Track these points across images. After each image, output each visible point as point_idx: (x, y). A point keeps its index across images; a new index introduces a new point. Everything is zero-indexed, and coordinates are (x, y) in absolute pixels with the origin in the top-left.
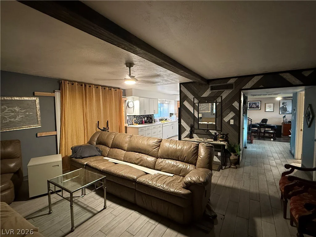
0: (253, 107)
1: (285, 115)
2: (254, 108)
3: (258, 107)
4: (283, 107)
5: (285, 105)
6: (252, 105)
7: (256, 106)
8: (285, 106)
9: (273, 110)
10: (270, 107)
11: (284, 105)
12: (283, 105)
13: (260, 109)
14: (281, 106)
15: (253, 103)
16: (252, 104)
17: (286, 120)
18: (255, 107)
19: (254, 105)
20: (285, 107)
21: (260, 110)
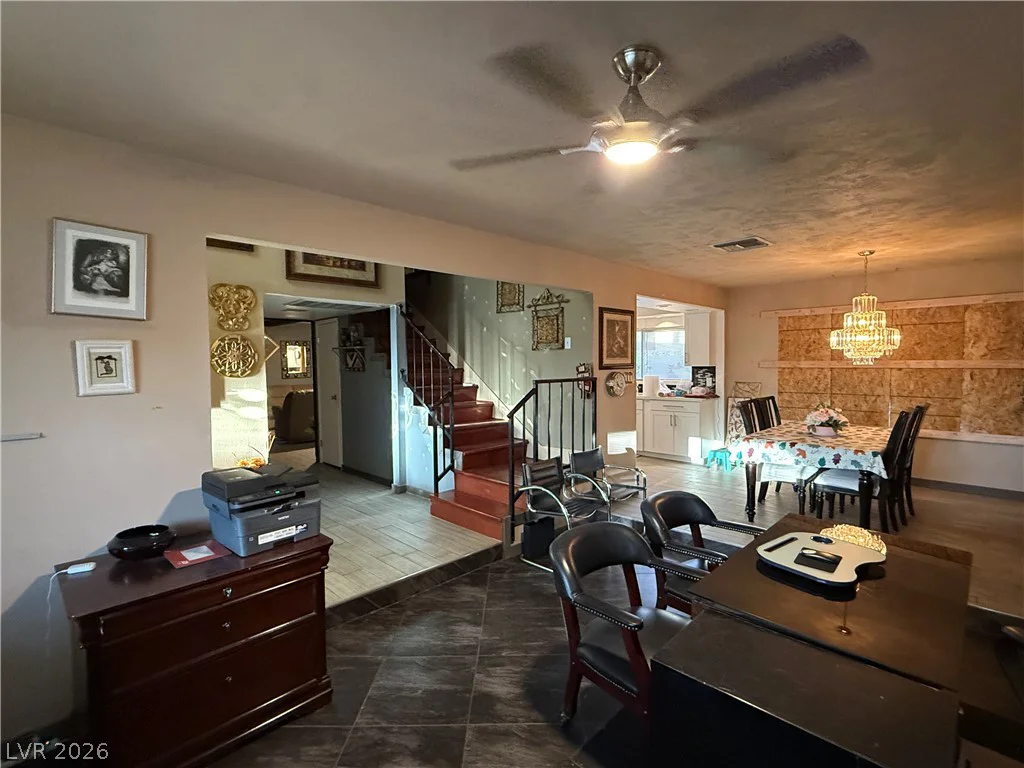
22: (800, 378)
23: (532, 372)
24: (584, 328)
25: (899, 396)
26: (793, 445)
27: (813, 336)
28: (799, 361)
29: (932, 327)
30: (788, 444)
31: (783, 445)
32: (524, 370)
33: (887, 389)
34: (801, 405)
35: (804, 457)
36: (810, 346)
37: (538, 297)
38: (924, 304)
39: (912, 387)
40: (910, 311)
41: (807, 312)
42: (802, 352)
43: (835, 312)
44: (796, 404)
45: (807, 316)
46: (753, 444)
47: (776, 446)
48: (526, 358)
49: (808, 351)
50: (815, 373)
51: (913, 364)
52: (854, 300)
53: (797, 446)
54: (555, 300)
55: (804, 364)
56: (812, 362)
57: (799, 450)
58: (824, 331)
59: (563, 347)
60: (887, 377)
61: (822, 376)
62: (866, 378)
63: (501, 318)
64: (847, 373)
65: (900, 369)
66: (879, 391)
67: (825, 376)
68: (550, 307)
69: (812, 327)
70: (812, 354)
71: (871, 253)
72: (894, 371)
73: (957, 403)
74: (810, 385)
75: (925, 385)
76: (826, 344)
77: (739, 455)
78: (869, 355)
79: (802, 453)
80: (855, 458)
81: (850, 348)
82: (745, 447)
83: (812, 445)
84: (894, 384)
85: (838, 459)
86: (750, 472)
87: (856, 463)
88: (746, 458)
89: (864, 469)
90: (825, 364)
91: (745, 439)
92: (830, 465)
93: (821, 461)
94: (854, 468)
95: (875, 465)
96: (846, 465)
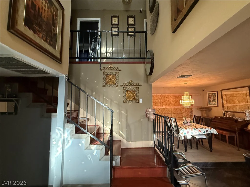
23: (123, 112)
24: (148, 96)
25: (173, 113)
26: (197, 129)
27: (157, 100)
29: (177, 99)
30: (196, 129)
31: (195, 129)
32: (118, 111)
33: (171, 112)
35: (200, 132)
36: (156, 103)
37: (126, 83)
38: (176, 95)
39: (175, 111)
40: (174, 96)
41: (156, 95)
46: (188, 130)
47: (193, 129)
48: (119, 106)
49: (156, 104)
51: (175, 107)
52: (184, 93)
54: (135, 84)
57: (199, 130)
58: (159, 99)
59: (139, 102)
60: (171, 109)
61: (159, 110)
62: (167, 110)
63: (105, 89)
65: (173, 108)
66: (169, 113)
68: (132, 87)
69: (156, 98)
70: (157, 105)
71: (187, 83)
73: (182, 114)
75: (177, 111)
76: (159, 102)
77: (185, 134)
78: (188, 105)
79: (200, 131)
80: (210, 130)
81: (185, 104)
82: (186, 131)
83: (201, 128)
84: (172, 111)
85: (207, 131)
86: (186, 138)
87: (210, 132)
88: (187, 134)
89: (212, 133)
90: (160, 107)
91: (185, 129)
92: (206, 133)
93: (204, 132)
94: (210, 133)
95: (214, 131)
96: (208, 132)
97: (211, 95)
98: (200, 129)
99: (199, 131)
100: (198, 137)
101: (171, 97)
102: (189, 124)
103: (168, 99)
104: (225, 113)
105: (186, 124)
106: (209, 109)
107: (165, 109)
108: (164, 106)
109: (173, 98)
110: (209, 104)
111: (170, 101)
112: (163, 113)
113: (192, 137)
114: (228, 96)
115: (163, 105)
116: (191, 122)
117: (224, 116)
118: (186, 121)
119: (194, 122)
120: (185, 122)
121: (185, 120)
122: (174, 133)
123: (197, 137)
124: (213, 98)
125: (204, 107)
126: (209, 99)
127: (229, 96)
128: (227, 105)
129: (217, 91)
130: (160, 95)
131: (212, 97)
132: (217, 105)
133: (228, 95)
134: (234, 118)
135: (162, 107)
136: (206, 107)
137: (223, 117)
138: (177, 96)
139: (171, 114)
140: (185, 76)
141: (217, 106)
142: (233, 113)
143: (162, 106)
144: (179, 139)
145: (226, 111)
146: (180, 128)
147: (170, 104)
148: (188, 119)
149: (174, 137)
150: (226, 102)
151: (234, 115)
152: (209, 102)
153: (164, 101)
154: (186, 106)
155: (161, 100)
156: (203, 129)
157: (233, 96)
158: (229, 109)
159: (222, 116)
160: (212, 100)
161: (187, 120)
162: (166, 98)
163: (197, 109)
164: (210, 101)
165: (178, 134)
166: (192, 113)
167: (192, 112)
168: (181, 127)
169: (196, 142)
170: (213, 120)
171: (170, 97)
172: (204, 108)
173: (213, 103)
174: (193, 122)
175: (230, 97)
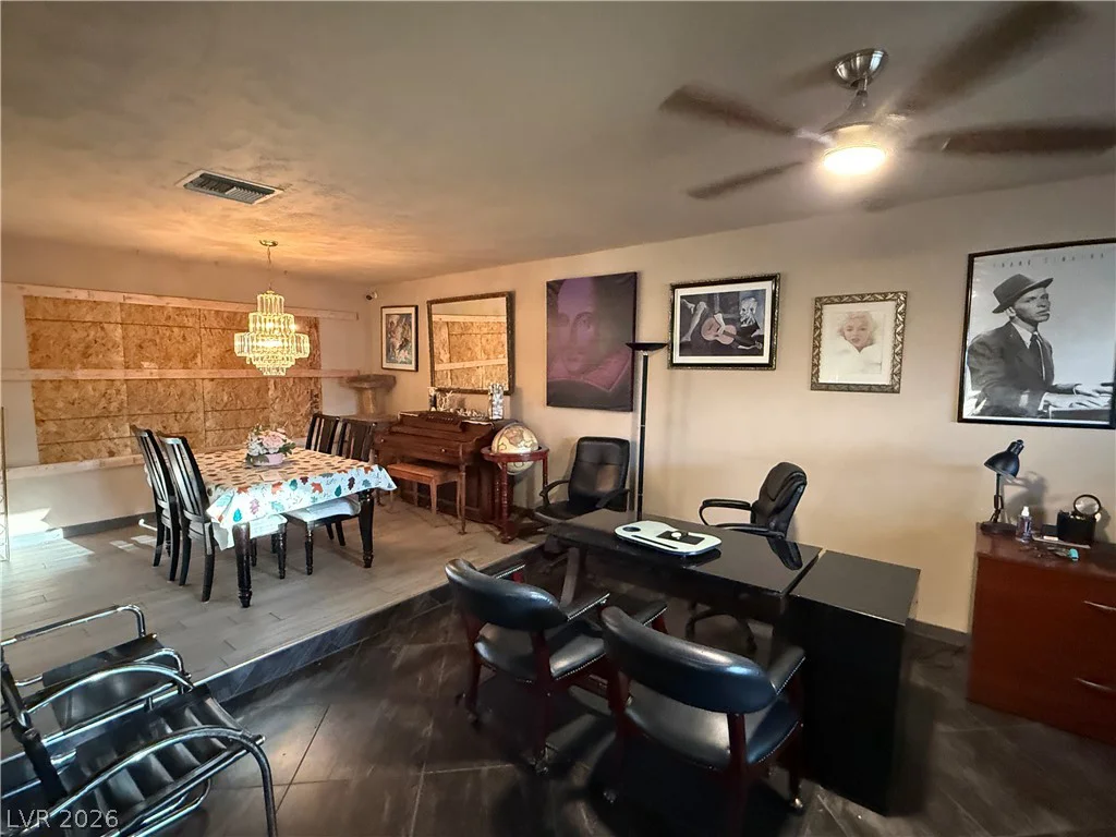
0: (710, 337)
1: (1015, 432)
2: (718, 348)
3: (748, 339)
4: (1006, 332)
5: (1032, 308)
6: (704, 318)
7: (732, 329)
8: (1034, 324)
9: (897, 374)
10: (861, 337)
11: (1023, 316)
12: (1002, 320)
13: (764, 359)
14: (985, 320)
15: (711, 296)
16: (703, 305)
17: (1034, 494)
18: (727, 341)
19: (719, 317)
20: (1026, 335)
21: (769, 366)
22: (76, 395)
25: (214, 410)
26: (305, 480)
27: (92, 333)
28: (72, 369)
30: (299, 482)
31: (293, 483)
33: (200, 403)
34: (81, 436)
35: (320, 491)
36: (88, 347)
39: (225, 398)
40: (217, 312)
41: (82, 295)
42: (75, 355)
43: (128, 301)
44: (71, 436)
45: (80, 302)
46: (253, 493)
47: (286, 486)
49: (85, 356)
50: (102, 387)
52: (259, 297)
53: (310, 481)
55: (81, 374)
56: (97, 371)
57: (313, 484)
58: (112, 326)
60: (199, 387)
61: (112, 391)
62: (174, 391)
64: (150, 387)
65: (212, 380)
66: (192, 406)
67: (118, 392)
69: (90, 319)
70: (93, 360)
71: (274, 244)
72: (206, 382)
73: (266, 412)
74: (94, 405)
75: (237, 396)
76: (115, 345)
77: (238, 516)
78: (278, 365)
79: (317, 487)
80: (366, 477)
81: (257, 355)
82: (242, 502)
83: (324, 476)
84: (207, 397)
85: (352, 483)
86: (244, 537)
87: (366, 482)
88: (247, 517)
89: (373, 486)
90: (118, 374)
91: (239, 491)
92: (345, 492)
93: (338, 491)
94: (364, 488)
95: (382, 479)
96: (359, 487)
97: (395, 319)
98: (319, 480)
99: (314, 491)
100: (316, 517)
101: (198, 315)
102: (274, 459)
103: (176, 330)
104: (435, 397)
105: (258, 463)
106: (385, 383)
107: (161, 389)
108: (149, 370)
109: (215, 325)
110: (389, 360)
111: (193, 340)
112: (147, 411)
113: (285, 520)
114: (457, 330)
115: (146, 364)
116: (285, 450)
117: (433, 409)
118: (261, 444)
119: (313, 447)
120: (256, 449)
121: (255, 439)
122: (188, 522)
123: (309, 518)
124: (402, 334)
125: (367, 373)
126: (388, 339)
127: (460, 331)
128: (449, 366)
129: (415, 304)
130: (119, 298)
131: (400, 330)
132: (414, 362)
133: (456, 326)
134: (460, 413)
135: (134, 375)
136: (375, 375)
137: (430, 412)
138: (235, 313)
139: (201, 415)
140: (231, 184)
141: (412, 367)
142: (459, 396)
143: (140, 367)
144: (209, 552)
145: (439, 390)
146: (213, 489)
147: (195, 356)
148: (271, 433)
149: (188, 541)
150: (448, 355)
151: (462, 404)
152: (388, 351)
153: (149, 336)
154: (269, 370)
155: (124, 330)
156: (336, 475)
157: (470, 331)
158: (455, 380)
159: (425, 407)
160: (398, 346)
161: (265, 439)
162: (163, 322)
163: (341, 384)
164: (390, 347)
165: (207, 525)
166: (315, 402)
167: (317, 396)
168: (217, 486)
169: (307, 543)
170: (395, 429)
171: (192, 315)
172: (367, 378)
173: (402, 355)
174: (308, 447)
175: (461, 335)
